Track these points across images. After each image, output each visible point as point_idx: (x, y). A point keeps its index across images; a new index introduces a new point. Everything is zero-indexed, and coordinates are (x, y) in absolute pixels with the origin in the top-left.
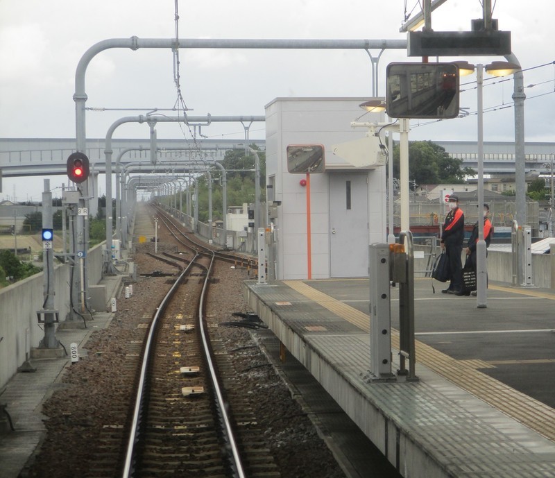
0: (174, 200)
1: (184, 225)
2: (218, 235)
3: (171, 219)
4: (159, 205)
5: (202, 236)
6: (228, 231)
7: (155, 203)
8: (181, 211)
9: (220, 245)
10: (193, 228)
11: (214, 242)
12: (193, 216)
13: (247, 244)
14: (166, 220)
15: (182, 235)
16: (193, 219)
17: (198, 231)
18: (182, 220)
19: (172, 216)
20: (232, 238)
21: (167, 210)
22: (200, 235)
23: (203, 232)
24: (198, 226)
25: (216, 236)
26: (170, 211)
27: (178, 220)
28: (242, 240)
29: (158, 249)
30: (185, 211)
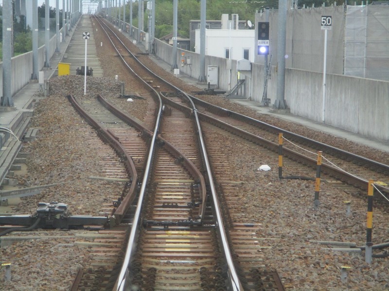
0: (122, 12)
1: (134, 42)
2: (189, 61)
3: (119, 34)
4: (106, 17)
5: (160, 59)
6: (209, 57)
7: (102, 15)
8: (131, 25)
9: (191, 77)
10: (147, 47)
11: (181, 72)
12: (146, 30)
13: (250, 84)
14: (112, 34)
15: (131, 56)
16: (147, 35)
17: (154, 52)
18: (132, 36)
19: (120, 30)
20: (216, 70)
21: (114, 23)
22: (157, 57)
23: (162, 54)
24: (154, 45)
25: (185, 64)
26: (117, 25)
27: (127, 36)
28: (240, 76)
29: (89, 88)
30: (136, 24)
